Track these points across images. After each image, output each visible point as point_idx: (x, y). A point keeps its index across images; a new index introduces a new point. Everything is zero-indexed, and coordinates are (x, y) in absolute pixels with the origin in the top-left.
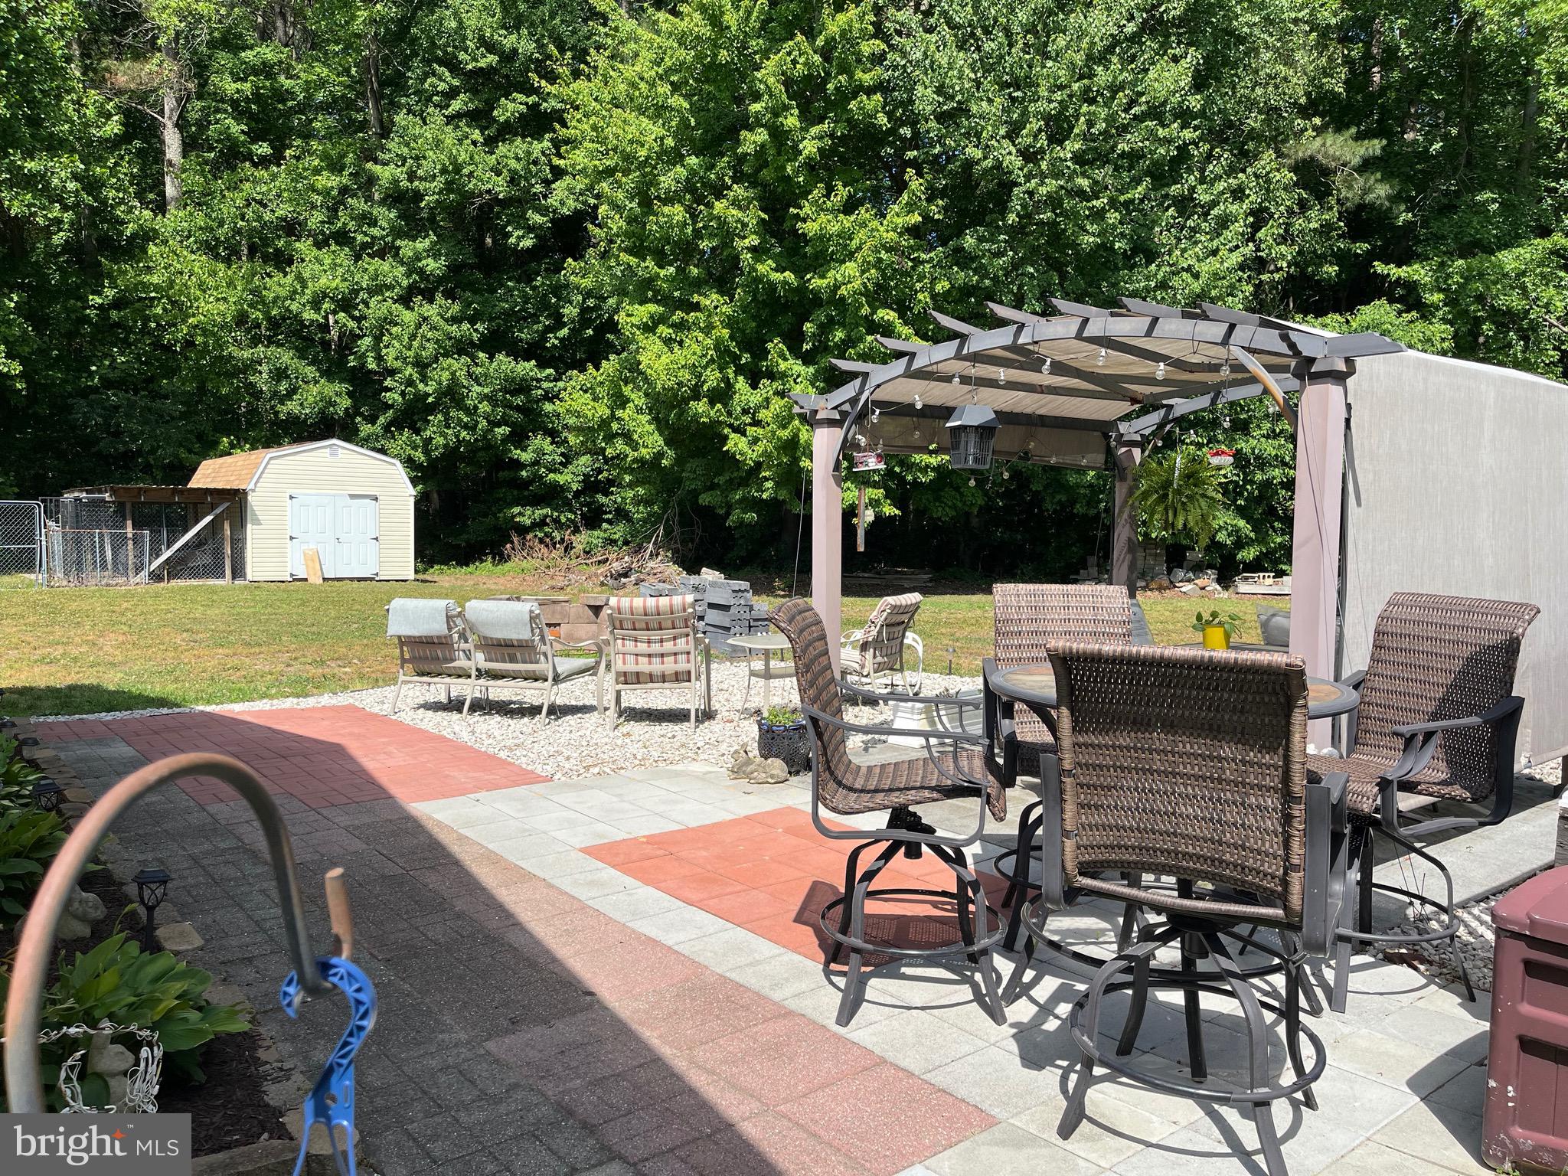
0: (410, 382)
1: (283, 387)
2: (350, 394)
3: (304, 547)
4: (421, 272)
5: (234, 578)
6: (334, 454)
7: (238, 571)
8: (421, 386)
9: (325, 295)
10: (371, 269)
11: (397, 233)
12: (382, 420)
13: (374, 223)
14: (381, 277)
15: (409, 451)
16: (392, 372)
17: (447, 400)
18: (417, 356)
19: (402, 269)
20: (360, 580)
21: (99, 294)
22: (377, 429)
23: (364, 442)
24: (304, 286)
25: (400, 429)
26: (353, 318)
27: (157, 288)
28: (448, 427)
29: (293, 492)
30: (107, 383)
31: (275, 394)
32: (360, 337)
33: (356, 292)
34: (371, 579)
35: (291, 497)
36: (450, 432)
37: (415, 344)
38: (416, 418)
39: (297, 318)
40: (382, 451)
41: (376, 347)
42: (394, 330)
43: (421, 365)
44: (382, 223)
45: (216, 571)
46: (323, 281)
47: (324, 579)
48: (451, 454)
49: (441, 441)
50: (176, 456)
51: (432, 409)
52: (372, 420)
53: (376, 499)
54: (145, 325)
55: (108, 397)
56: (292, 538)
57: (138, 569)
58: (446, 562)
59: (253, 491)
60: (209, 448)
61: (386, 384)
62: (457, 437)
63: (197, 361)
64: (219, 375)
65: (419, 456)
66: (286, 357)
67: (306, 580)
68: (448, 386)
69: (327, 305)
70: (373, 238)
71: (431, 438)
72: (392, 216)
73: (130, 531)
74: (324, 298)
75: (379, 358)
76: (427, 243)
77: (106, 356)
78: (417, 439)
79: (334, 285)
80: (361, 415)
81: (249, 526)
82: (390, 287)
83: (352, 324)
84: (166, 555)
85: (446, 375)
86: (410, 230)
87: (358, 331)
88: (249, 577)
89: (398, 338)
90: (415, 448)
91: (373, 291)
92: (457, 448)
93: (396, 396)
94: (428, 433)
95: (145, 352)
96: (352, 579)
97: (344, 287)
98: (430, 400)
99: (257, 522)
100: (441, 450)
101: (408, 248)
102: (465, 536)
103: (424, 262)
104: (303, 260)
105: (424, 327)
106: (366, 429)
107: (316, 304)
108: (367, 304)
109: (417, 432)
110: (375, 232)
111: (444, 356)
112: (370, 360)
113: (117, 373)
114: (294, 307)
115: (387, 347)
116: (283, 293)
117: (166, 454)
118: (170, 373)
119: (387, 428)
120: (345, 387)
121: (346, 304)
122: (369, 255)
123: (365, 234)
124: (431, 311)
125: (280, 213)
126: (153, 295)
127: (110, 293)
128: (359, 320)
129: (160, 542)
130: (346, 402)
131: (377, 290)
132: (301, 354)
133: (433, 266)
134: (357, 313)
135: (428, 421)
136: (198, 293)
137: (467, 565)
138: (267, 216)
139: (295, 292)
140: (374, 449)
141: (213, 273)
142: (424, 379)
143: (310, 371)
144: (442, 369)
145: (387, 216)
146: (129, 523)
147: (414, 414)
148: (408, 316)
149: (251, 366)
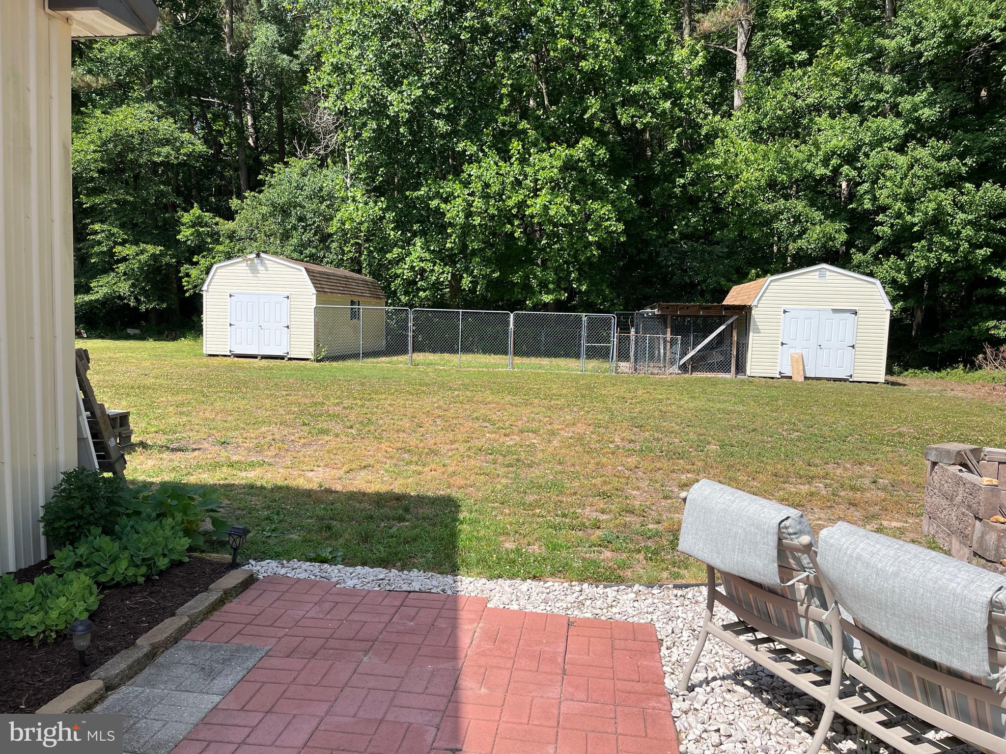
0: (899, 215)
1: (797, 229)
2: (847, 231)
3: (792, 351)
4: (918, 120)
5: (737, 373)
6: (822, 276)
7: (741, 368)
8: (908, 218)
9: (834, 153)
10: (874, 126)
11: (899, 92)
12: (873, 249)
13: (880, 90)
14: (881, 132)
15: (893, 273)
16: (883, 209)
17: (932, 227)
18: (908, 193)
19: (900, 122)
20: (835, 380)
21: (682, 176)
22: (868, 257)
23: (857, 268)
24: (818, 149)
25: (887, 256)
26: (855, 169)
27: (718, 168)
28: (930, 250)
29: (786, 307)
30: (684, 236)
31: (791, 235)
32: (859, 184)
33: (858, 148)
34: (845, 380)
35: (785, 312)
36: (932, 255)
37: (906, 182)
38: (902, 245)
39: (811, 175)
40: (871, 274)
41: (871, 191)
42: (889, 173)
43: (910, 200)
44: (888, 88)
45: (724, 367)
46: (834, 141)
47: (806, 378)
48: (932, 275)
49: (923, 263)
50: (719, 283)
51: (919, 237)
52: (864, 251)
53: (856, 313)
54: (710, 195)
55: (682, 246)
56: (782, 344)
57: (672, 363)
58: (919, 367)
59: (756, 306)
60: (742, 277)
61: (878, 219)
62: (938, 259)
63: (740, 216)
64: (754, 224)
65: (902, 277)
66: (799, 206)
67: (790, 377)
68: (934, 216)
69: (834, 161)
70: (879, 101)
71: (914, 262)
72: (896, 80)
73: (669, 336)
74: (832, 156)
75: (874, 199)
76: (924, 95)
77: (684, 218)
78: (902, 264)
79: (842, 144)
80: (856, 247)
81: (751, 334)
82: (888, 139)
83: (854, 173)
84: (691, 354)
85: (932, 205)
86: (911, 89)
87: (858, 179)
88: (748, 373)
89: (890, 179)
90: (899, 271)
91: (873, 146)
92: (937, 269)
93: (886, 229)
94: (912, 257)
95: (708, 213)
96: (829, 379)
97: (850, 145)
98: (916, 229)
99: (758, 331)
100: (923, 272)
101: (905, 103)
102: (939, 346)
103: (920, 112)
104: (819, 130)
105: (916, 167)
106: (858, 257)
107: (826, 162)
108: (867, 155)
109: (902, 257)
110: (881, 96)
111: (930, 189)
112: (866, 201)
113: (690, 229)
114: (809, 167)
115: (880, 188)
116: (801, 156)
117: (712, 282)
118: (723, 226)
119: (875, 257)
120: (843, 225)
121: (850, 158)
122: (873, 116)
123: (872, 100)
124: (922, 153)
125: (810, 100)
126: (715, 173)
127: (689, 175)
128: (859, 170)
129: (688, 344)
130: (843, 237)
131: (877, 143)
132: (812, 204)
133: (927, 113)
134: (859, 165)
135: (913, 248)
136: (744, 167)
137: (939, 371)
138: (799, 103)
139: (811, 155)
140: (864, 274)
141: (755, 151)
142: (911, 212)
143: (818, 215)
144: (930, 201)
145: (889, 81)
146: (669, 330)
147: (899, 243)
148: (901, 160)
149: (776, 216)
